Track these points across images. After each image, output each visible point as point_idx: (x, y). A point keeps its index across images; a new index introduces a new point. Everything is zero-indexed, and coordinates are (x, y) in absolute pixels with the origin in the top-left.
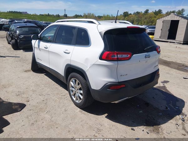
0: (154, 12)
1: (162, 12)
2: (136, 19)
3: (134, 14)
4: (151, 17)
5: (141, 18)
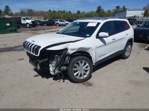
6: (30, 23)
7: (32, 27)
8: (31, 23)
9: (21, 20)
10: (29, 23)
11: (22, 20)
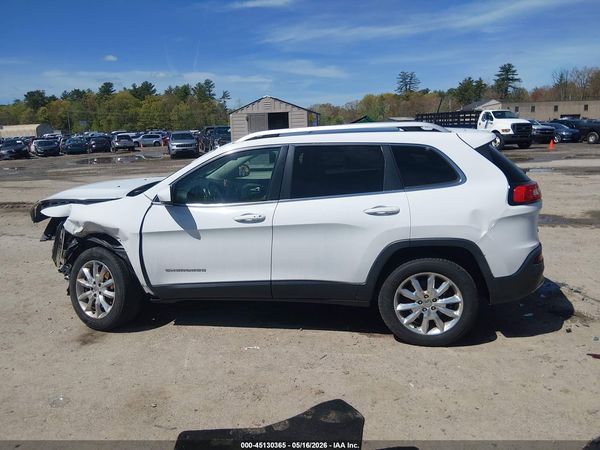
0: (131, 91)
1: (155, 90)
2: (79, 114)
3: (65, 96)
4: (124, 106)
5: (95, 110)
6: (503, 131)
7: (517, 146)
8: (511, 132)
9: (476, 122)
10: (502, 133)
11: (480, 120)
